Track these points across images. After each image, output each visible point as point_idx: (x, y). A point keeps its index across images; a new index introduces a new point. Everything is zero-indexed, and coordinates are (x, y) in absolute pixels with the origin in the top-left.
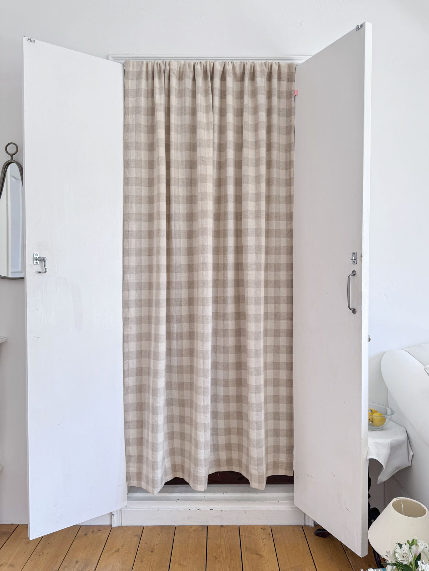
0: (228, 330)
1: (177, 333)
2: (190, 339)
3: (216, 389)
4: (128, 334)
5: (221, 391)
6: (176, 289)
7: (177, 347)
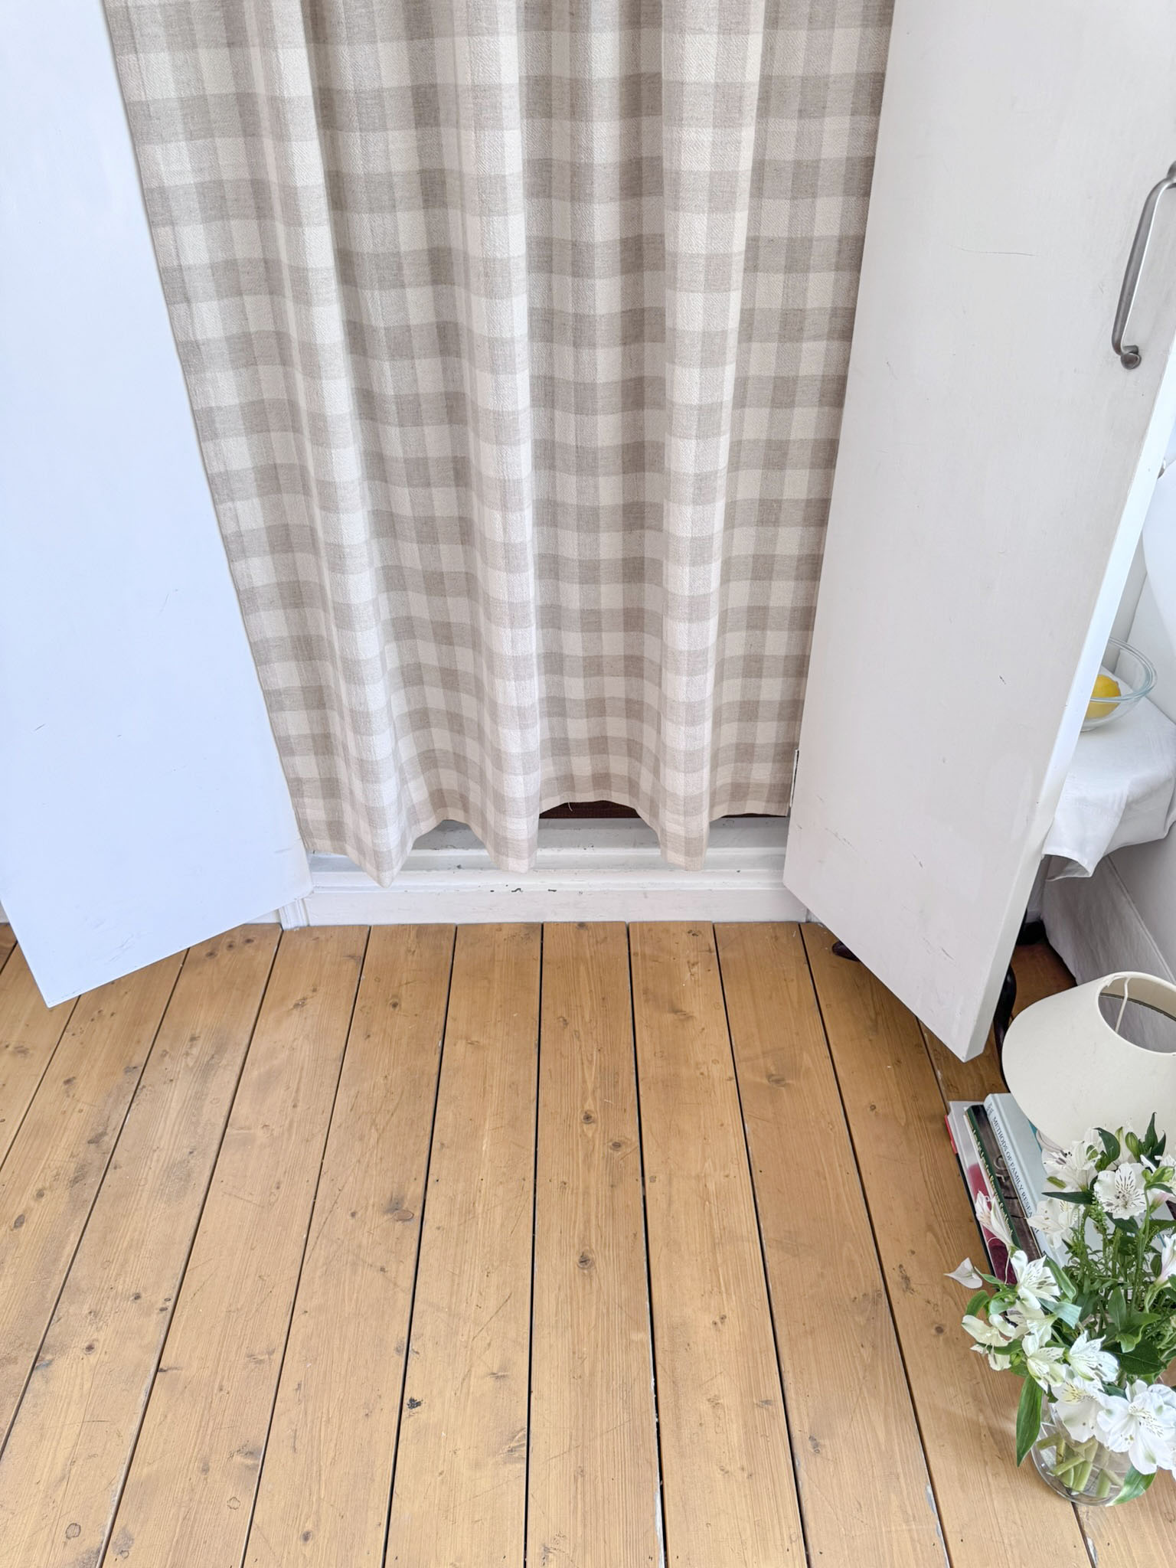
0: (593, 386)
1: (396, 396)
2: (451, 422)
3: (557, 589)
4: (211, 408)
5: (573, 596)
6: (371, 210)
7: (405, 452)
